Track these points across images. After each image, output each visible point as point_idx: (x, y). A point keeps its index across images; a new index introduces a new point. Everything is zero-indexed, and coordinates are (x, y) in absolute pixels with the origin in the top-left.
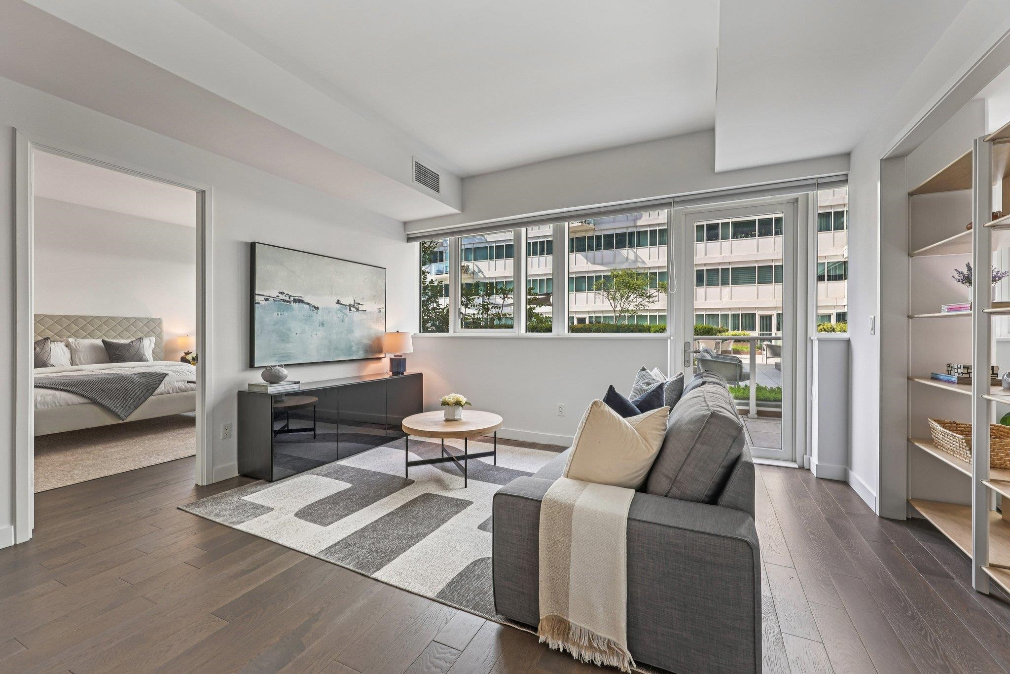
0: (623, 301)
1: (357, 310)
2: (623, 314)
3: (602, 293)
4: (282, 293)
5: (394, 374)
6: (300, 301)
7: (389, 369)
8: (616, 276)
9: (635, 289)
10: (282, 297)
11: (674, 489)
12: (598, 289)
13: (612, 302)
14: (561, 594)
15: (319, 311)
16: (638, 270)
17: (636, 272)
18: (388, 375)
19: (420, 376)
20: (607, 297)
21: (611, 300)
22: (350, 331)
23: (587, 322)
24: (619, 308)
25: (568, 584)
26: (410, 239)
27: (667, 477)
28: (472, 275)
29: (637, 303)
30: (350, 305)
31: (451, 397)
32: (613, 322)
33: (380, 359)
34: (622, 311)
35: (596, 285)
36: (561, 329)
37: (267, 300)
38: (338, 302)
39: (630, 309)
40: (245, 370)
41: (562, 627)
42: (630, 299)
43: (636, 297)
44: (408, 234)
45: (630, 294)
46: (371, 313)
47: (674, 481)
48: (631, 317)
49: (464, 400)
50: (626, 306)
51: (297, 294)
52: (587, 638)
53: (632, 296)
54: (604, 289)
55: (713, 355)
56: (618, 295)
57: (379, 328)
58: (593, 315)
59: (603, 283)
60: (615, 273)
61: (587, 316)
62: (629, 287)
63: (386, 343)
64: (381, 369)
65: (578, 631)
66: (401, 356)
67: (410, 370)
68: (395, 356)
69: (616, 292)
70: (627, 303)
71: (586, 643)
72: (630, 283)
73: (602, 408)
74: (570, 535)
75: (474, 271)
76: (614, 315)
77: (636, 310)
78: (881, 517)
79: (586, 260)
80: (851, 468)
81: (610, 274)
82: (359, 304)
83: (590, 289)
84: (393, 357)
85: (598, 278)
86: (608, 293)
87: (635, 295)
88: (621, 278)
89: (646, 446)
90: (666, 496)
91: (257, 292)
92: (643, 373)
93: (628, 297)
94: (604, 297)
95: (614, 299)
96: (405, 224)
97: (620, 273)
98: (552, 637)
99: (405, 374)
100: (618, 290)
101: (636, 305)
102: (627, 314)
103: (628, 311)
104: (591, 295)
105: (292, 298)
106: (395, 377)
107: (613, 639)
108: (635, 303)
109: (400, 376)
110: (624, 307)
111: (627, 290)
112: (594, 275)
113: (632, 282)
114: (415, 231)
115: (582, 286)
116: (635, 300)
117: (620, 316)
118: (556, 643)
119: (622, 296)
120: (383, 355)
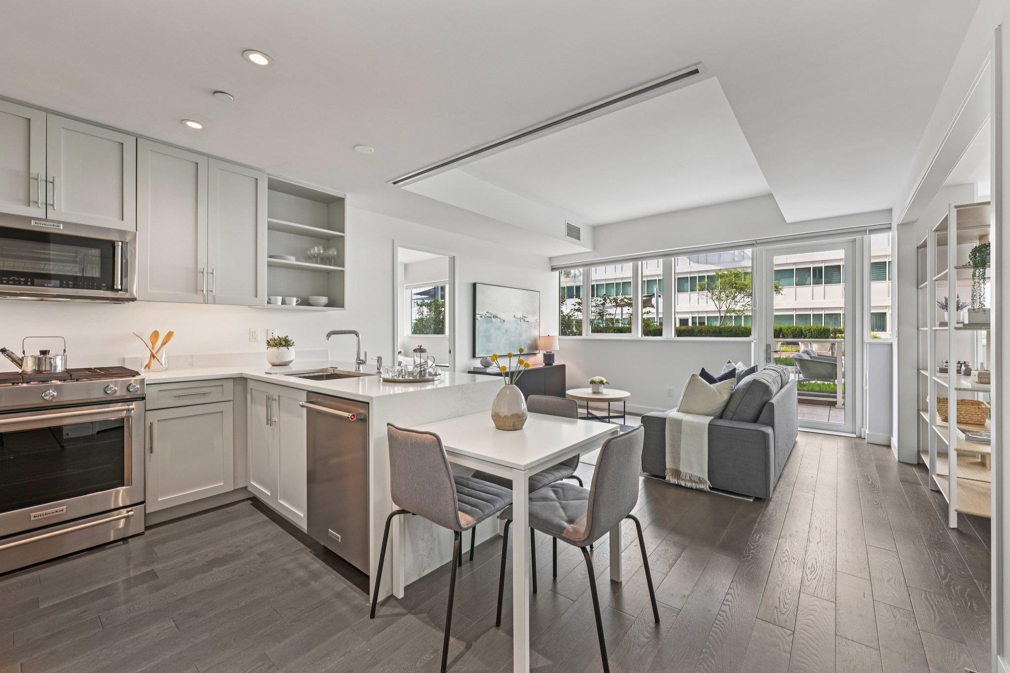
0: (729, 301)
1: (524, 321)
2: (728, 315)
3: (705, 294)
4: (488, 312)
5: (546, 365)
6: (497, 317)
7: (543, 362)
8: (722, 277)
9: (742, 289)
10: (488, 315)
11: (735, 417)
12: (702, 289)
13: (717, 302)
14: (677, 457)
15: (505, 322)
16: (745, 269)
17: (743, 272)
18: (542, 365)
19: (564, 366)
20: (712, 298)
21: (715, 301)
22: (520, 335)
23: (690, 324)
24: (724, 308)
25: (680, 454)
26: (553, 269)
27: (731, 411)
28: (573, 278)
29: (744, 304)
30: (520, 318)
31: (597, 378)
32: (717, 324)
33: (536, 354)
34: (727, 311)
35: (699, 286)
36: (669, 333)
37: (481, 317)
38: (514, 316)
39: (736, 309)
40: (471, 359)
41: (677, 473)
42: (737, 299)
43: (743, 297)
44: (552, 266)
45: (736, 295)
46: (531, 323)
47: (735, 413)
48: (738, 318)
49: (605, 381)
50: (732, 306)
51: (494, 313)
52: (689, 477)
53: (739, 296)
54: (708, 290)
55: (813, 355)
56: (723, 295)
57: (536, 333)
58: (696, 315)
59: (708, 284)
60: (720, 273)
61: (689, 316)
62: (735, 287)
63: (541, 343)
64: (537, 361)
65: (685, 474)
66: (551, 352)
67: (557, 362)
68: (547, 352)
69: (720, 292)
70: (733, 304)
71: (689, 479)
72: (736, 284)
73: (697, 377)
74: (681, 432)
75: (575, 274)
76: (718, 315)
77: (744, 310)
78: (899, 462)
79: (689, 260)
80: (892, 437)
81: (714, 274)
82: (525, 317)
83: (692, 290)
84: (545, 353)
85: (702, 278)
86: (713, 294)
87: (743, 295)
88: (727, 279)
89: (721, 397)
90: (731, 420)
91: (477, 313)
92: (729, 364)
93: (735, 297)
94: (708, 298)
95: (719, 299)
96: (550, 258)
97: (726, 273)
98: (672, 478)
99: (554, 364)
100: (723, 289)
101: (743, 305)
102: (733, 314)
103: (734, 311)
104: (694, 295)
105: (492, 315)
106: (546, 367)
107: (701, 476)
108: (742, 304)
109: (550, 366)
110: (730, 307)
111: (733, 290)
112: (697, 275)
113: (739, 282)
114: (557, 263)
115: (683, 286)
116: (742, 300)
117: (725, 316)
118: (673, 481)
119: (728, 297)
120: (538, 352)
